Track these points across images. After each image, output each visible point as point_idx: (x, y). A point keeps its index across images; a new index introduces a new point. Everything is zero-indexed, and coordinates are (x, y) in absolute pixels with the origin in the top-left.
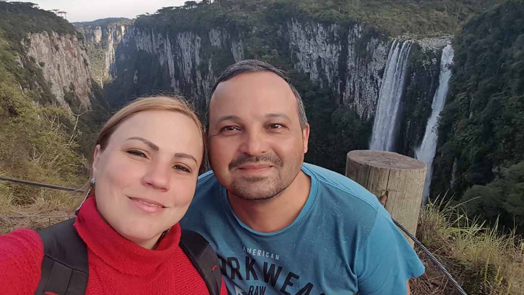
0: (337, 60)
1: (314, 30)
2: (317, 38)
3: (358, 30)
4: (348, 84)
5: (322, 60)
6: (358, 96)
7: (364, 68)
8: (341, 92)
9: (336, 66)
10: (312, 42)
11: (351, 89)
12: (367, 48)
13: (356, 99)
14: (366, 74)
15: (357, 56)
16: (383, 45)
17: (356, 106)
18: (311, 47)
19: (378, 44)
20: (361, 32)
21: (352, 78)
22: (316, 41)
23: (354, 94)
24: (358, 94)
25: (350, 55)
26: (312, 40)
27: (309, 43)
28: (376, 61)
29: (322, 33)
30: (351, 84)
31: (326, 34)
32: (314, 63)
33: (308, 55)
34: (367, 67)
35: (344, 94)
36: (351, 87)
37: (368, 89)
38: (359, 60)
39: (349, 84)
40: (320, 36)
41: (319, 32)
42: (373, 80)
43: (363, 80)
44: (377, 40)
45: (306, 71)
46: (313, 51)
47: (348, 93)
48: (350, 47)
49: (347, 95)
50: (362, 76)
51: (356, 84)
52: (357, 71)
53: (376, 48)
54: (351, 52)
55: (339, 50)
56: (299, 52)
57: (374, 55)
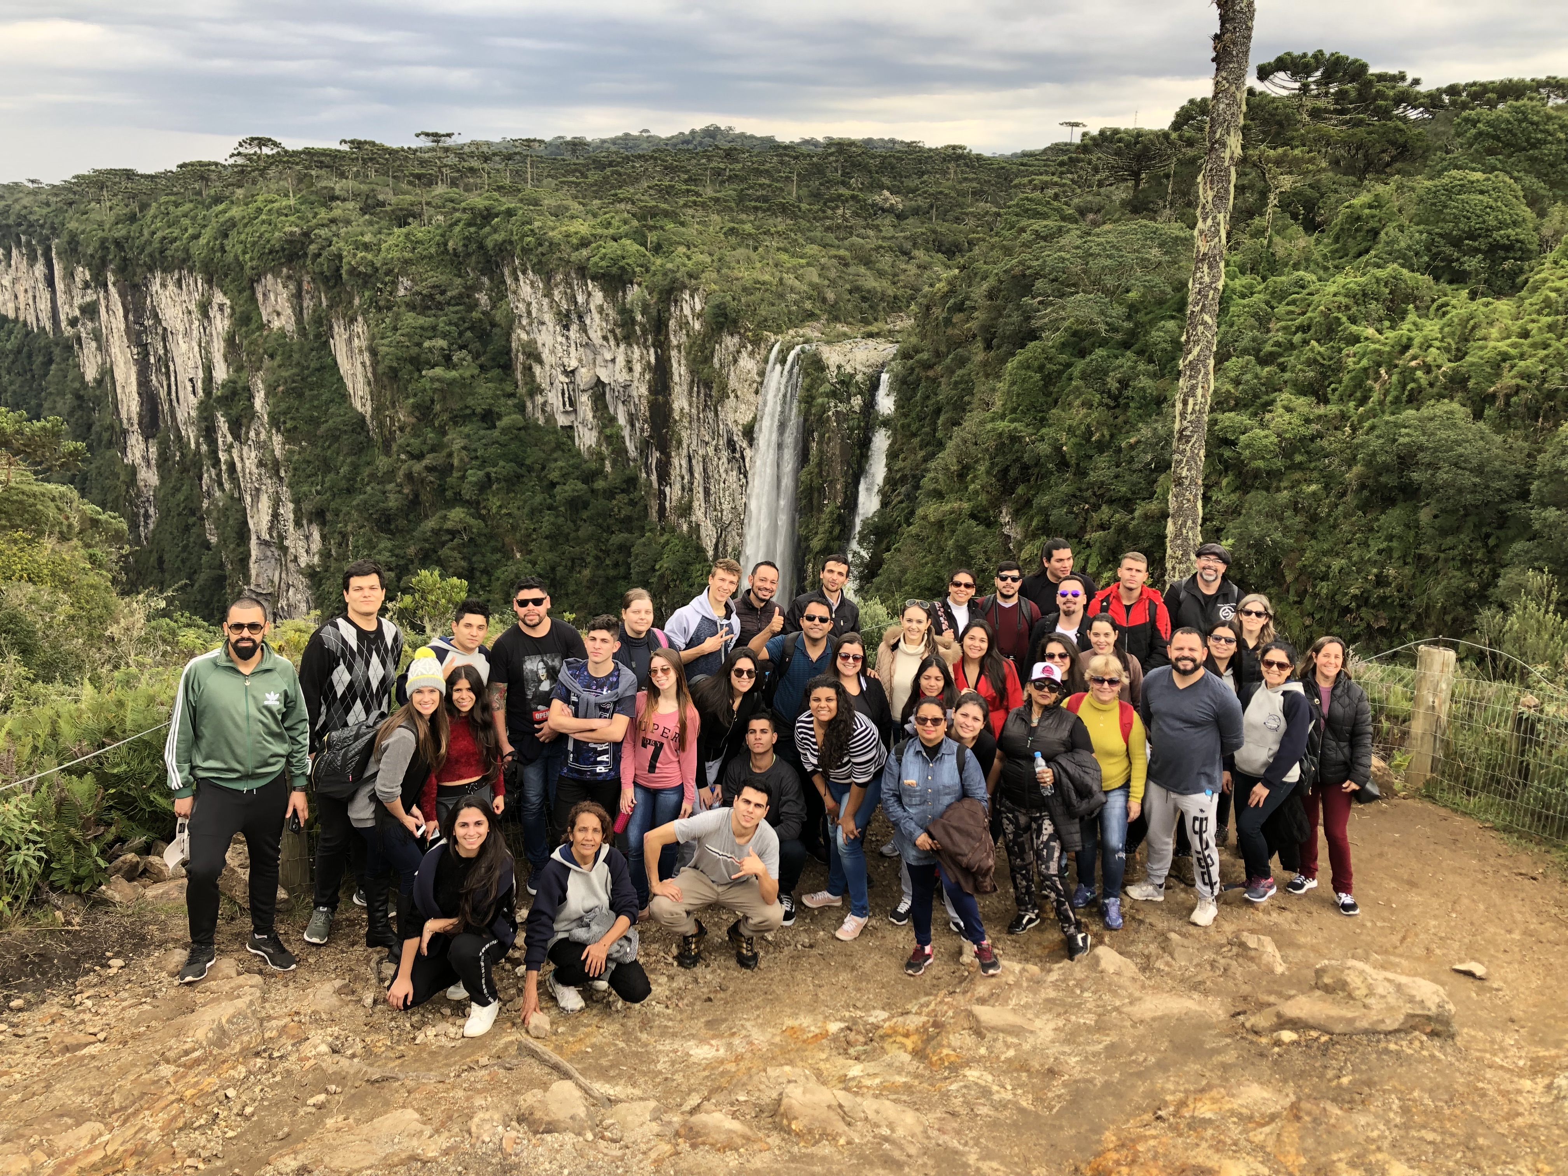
0: (644, 390)
1: (580, 299)
2: (588, 322)
3: (693, 309)
4: (675, 461)
5: (607, 389)
6: (701, 496)
7: (711, 415)
8: (660, 484)
9: (644, 408)
10: (574, 333)
11: (683, 478)
12: (716, 360)
13: (696, 504)
14: (716, 434)
15: (693, 381)
16: (752, 354)
17: (698, 526)
18: (572, 349)
19: (739, 352)
20: (699, 316)
21: (685, 445)
22: (585, 331)
23: (691, 490)
24: (701, 490)
25: (676, 378)
26: (574, 328)
27: (567, 338)
28: (737, 397)
29: (601, 309)
30: (684, 463)
31: (612, 314)
32: (584, 398)
33: (566, 373)
34: (716, 415)
35: (667, 490)
36: (684, 472)
37: (724, 475)
38: (698, 392)
39: (678, 463)
40: (596, 316)
41: (592, 307)
42: (734, 451)
43: (711, 451)
44: (736, 339)
45: (562, 420)
46: (580, 360)
47: (677, 487)
48: (674, 353)
49: (673, 493)
50: (707, 439)
51: (694, 462)
52: (695, 425)
53: (735, 361)
54: (679, 370)
55: (649, 362)
56: (540, 362)
57: (733, 383)
